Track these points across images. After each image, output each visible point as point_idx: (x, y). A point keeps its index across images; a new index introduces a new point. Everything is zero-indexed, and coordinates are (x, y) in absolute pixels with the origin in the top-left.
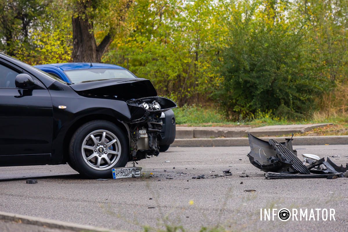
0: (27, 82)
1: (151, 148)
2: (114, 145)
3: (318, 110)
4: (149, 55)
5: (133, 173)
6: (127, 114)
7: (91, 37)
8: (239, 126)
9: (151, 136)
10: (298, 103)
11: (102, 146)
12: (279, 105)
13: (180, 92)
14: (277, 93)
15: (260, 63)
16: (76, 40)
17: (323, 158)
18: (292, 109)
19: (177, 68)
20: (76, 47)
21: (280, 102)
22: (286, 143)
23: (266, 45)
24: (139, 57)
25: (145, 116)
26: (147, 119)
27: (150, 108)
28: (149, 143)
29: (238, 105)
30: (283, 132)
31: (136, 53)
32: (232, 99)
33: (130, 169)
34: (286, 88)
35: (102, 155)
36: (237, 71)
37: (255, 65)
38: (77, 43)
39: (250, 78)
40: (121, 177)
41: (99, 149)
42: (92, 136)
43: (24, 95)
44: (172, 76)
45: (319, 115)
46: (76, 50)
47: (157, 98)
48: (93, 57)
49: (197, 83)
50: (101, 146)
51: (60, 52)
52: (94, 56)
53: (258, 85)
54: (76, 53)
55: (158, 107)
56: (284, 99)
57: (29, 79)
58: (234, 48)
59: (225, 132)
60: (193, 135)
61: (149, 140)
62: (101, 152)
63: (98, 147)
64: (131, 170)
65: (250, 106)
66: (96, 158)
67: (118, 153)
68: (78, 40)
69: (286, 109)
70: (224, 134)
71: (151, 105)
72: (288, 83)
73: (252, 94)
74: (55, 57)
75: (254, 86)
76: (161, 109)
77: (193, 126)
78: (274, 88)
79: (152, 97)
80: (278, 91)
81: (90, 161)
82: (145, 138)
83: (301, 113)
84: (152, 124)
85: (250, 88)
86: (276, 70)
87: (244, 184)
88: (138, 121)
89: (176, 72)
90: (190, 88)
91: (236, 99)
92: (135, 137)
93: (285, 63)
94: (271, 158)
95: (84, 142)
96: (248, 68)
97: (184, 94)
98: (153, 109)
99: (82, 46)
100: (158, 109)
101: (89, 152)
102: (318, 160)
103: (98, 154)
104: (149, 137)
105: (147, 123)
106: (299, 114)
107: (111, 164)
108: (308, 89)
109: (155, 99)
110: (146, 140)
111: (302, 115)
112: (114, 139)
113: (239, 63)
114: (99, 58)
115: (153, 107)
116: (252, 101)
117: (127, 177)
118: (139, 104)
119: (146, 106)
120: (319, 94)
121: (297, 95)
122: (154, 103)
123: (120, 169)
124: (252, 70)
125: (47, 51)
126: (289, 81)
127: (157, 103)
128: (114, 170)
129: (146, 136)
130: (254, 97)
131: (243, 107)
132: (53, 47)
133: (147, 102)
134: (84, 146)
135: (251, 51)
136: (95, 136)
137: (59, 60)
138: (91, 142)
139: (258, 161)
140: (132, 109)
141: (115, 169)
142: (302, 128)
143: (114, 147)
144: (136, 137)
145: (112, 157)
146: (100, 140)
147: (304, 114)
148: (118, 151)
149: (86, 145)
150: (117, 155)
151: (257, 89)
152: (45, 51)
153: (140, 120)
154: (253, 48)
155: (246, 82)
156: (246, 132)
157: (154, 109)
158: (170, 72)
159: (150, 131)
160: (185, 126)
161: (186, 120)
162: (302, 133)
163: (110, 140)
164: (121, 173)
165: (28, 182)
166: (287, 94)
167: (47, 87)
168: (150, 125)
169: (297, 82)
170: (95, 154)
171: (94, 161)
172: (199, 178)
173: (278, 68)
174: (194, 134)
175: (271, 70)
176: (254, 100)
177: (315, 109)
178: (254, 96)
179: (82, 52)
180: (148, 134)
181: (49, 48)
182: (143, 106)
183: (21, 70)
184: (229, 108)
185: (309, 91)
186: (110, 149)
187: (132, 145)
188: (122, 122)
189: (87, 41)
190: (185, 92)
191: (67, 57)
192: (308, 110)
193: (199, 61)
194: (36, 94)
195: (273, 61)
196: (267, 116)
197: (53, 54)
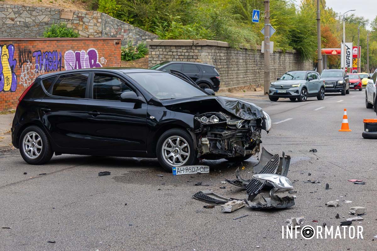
2: (185, 148)
5: (202, 170)
6: (192, 125)
9: (212, 143)
25: (201, 128)
26: (203, 130)
27: (210, 121)
28: (210, 149)
33: (198, 167)
35: (177, 155)
40: (186, 173)
42: (170, 140)
50: (176, 148)
61: (211, 146)
62: (176, 152)
63: (174, 149)
66: (172, 157)
79: (212, 113)
84: (213, 134)
95: (164, 144)
103: (174, 154)
105: (207, 133)
107: (183, 162)
110: (209, 145)
112: (185, 143)
122: (213, 117)
123: (185, 167)
127: (216, 117)
128: (175, 168)
129: (208, 143)
140: (195, 121)
143: (184, 150)
146: (175, 144)
148: (188, 153)
149: (165, 146)
150: (187, 156)
159: (210, 139)
163: (183, 144)
164: (187, 170)
167: (148, 102)
170: (172, 154)
180: (209, 141)
187: (197, 149)
188: (189, 131)
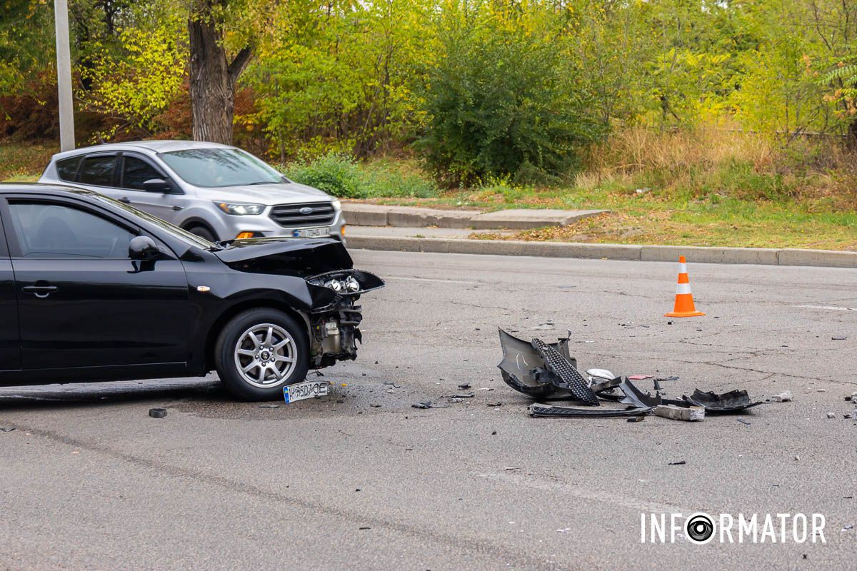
0: (147, 249)
1: (344, 351)
2: (285, 348)
3: (584, 169)
4: (312, 74)
5: (316, 391)
6: (307, 299)
7: (219, 52)
8: (460, 208)
9: (345, 333)
10: (553, 159)
11: (267, 350)
12: (521, 162)
13: (360, 132)
14: (517, 143)
15: (490, 94)
16: (195, 56)
17: (620, 378)
18: (542, 169)
19: (356, 94)
20: (196, 66)
21: (523, 157)
22: (559, 345)
23: (500, 63)
24: (295, 77)
25: (335, 302)
26: (338, 307)
27: (342, 288)
28: (341, 344)
29: (456, 162)
30: (532, 223)
31: (290, 70)
32: (446, 152)
33: (311, 385)
34: (533, 134)
35: (267, 364)
36: (453, 108)
37: (483, 97)
38: (197, 61)
39: (475, 117)
40: (298, 399)
41: (262, 354)
42: (251, 334)
43: (141, 270)
44: (349, 107)
45: (584, 178)
46: (195, 71)
47: (354, 272)
48: (222, 83)
49: (388, 118)
50: (265, 350)
51: (166, 63)
52: (225, 81)
53: (487, 129)
54: (196, 75)
55: (356, 287)
56: (529, 152)
57: (149, 245)
58: (450, 71)
59: (438, 218)
60: (386, 221)
61: (341, 338)
62: (265, 358)
63: (261, 352)
64: (313, 386)
65: (475, 164)
66: (258, 369)
67: (293, 359)
68: (198, 55)
69: (533, 169)
70: (436, 222)
71: (344, 282)
72: (535, 127)
73: (478, 144)
74: (159, 70)
75: (481, 131)
76: (360, 290)
77: (385, 204)
78: (513, 134)
79: (346, 270)
80: (519, 139)
81: (249, 373)
82: (334, 335)
83: (556, 175)
84: (347, 313)
85: (475, 134)
86: (516, 107)
87: (498, 434)
88: (323, 309)
89: (354, 102)
90: (377, 125)
91: (452, 152)
92: (319, 334)
93: (531, 96)
94: (535, 371)
95: (239, 343)
96: (471, 103)
97: (367, 136)
98: (347, 289)
99: (205, 65)
100: (356, 289)
101: (246, 360)
102: (612, 379)
103: (261, 363)
104: (341, 334)
105: (338, 312)
106: (553, 177)
107: (282, 378)
108: (568, 136)
109: (350, 273)
110: (337, 338)
111: (558, 177)
112: (286, 337)
113: (456, 94)
114: (232, 85)
115: (348, 286)
116: (478, 156)
117: (306, 397)
118: (325, 282)
119: (336, 285)
120: (585, 142)
121: (550, 145)
122: (349, 279)
123: (295, 386)
124: (477, 106)
125: (146, 60)
126: (537, 124)
127: (353, 279)
128: (286, 388)
129: (337, 332)
130: (482, 149)
131: (464, 164)
132: (155, 54)
133: (338, 279)
134: (239, 350)
135: (475, 75)
136: (256, 334)
137: (165, 74)
138: (249, 344)
139: (515, 376)
140: (314, 291)
141: (288, 388)
142: (562, 218)
143: (285, 351)
144: (321, 335)
145: (282, 366)
146: (264, 339)
147: (562, 177)
148: (292, 357)
149: (242, 348)
150: (291, 364)
151: (485, 135)
152: (143, 60)
153: (327, 308)
154: (479, 70)
155: (468, 124)
156: (472, 220)
157: (350, 290)
158: (345, 101)
159: (344, 324)
160: (372, 204)
161: (374, 190)
162: (562, 226)
163: (280, 339)
164: (298, 391)
165: (152, 414)
166: (534, 144)
167: (180, 256)
168: (343, 316)
169: (550, 126)
170: (257, 363)
171: (254, 373)
172: (423, 408)
173: (520, 103)
174: (388, 219)
175: (508, 106)
176: (481, 154)
177: (577, 168)
178: (481, 147)
179: (204, 75)
180: (339, 329)
181: (149, 56)
182: (332, 287)
183: (137, 229)
184: (441, 164)
185: (569, 138)
186: (279, 352)
187: (315, 347)
188: (299, 311)
189: (214, 58)
190: (370, 133)
191: (178, 70)
192: (568, 170)
193: (391, 83)
194: (160, 267)
195: (512, 93)
196: (503, 183)
197: (155, 65)
